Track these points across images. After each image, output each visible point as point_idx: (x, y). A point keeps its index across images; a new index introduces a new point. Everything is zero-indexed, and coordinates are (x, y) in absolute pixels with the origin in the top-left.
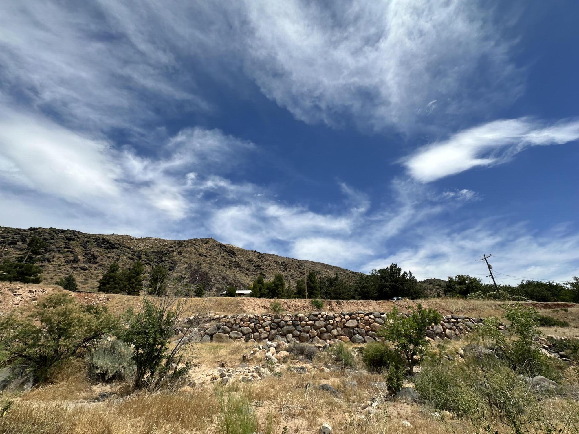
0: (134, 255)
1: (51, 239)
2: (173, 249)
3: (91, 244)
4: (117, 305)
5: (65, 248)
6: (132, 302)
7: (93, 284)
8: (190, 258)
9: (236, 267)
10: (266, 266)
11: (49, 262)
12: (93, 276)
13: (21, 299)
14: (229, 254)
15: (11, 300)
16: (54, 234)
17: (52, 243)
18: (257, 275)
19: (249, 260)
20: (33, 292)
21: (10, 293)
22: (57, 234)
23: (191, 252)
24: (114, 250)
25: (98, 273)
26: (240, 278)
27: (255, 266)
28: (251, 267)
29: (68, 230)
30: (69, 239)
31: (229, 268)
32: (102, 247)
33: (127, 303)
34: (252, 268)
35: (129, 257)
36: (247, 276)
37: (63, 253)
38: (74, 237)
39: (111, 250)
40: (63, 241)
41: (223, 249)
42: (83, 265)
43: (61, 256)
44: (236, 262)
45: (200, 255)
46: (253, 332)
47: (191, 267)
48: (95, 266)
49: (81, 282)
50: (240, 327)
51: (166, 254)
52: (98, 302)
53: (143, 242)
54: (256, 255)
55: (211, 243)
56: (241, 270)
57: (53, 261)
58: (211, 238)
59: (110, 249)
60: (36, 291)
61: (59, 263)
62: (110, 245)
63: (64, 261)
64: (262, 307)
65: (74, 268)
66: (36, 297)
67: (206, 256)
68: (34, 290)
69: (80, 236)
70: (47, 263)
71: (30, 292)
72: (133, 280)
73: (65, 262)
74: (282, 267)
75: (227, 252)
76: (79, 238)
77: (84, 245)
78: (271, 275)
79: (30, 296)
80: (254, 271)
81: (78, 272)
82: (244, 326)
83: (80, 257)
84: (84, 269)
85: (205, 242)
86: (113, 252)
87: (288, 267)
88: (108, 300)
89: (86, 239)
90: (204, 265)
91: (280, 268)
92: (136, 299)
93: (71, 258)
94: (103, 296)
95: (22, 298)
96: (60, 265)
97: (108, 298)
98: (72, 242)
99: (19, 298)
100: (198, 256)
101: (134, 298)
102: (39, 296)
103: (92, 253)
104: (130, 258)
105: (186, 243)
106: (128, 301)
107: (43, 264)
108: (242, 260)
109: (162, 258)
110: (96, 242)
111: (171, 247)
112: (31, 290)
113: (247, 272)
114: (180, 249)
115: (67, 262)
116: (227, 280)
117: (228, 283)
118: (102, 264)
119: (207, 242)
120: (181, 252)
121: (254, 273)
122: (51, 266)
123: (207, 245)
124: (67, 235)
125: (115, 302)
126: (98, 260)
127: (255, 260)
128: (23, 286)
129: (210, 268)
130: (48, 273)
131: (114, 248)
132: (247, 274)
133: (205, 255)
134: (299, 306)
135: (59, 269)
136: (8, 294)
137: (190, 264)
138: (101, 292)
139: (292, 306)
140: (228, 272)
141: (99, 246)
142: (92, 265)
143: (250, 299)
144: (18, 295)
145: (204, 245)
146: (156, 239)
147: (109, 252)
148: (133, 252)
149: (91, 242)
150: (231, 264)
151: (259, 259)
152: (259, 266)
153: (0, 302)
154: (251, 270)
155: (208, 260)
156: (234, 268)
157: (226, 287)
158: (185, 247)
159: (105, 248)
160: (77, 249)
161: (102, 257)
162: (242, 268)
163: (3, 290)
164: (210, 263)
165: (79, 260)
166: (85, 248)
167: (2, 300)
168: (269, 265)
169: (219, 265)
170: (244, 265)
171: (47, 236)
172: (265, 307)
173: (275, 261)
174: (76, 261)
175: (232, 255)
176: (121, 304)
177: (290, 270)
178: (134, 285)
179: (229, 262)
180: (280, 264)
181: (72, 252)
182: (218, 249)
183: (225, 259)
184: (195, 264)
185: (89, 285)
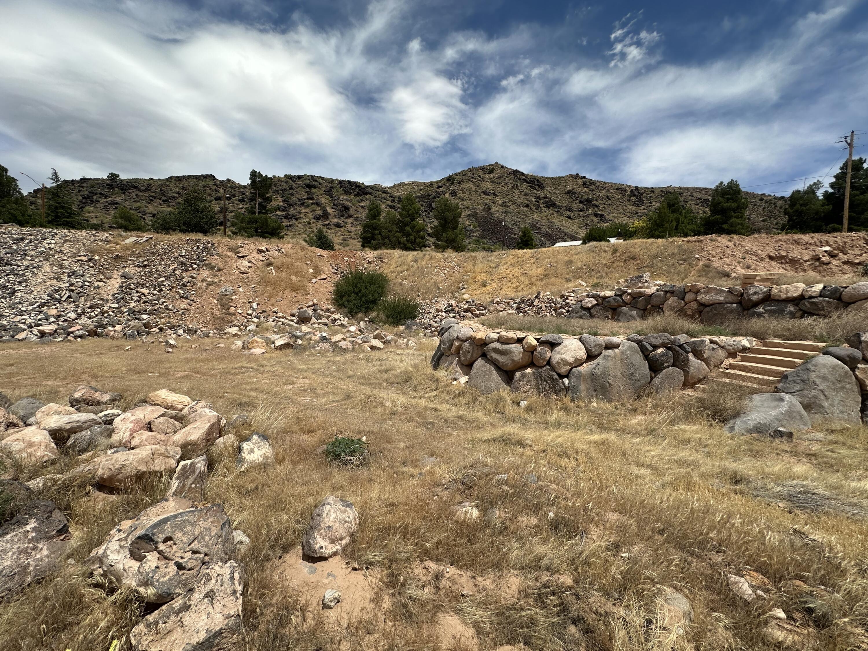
0: (394, 201)
1: (290, 189)
2: (443, 189)
3: (337, 191)
4: (399, 269)
5: (308, 199)
6: (424, 263)
7: (355, 245)
8: (470, 200)
9: (548, 207)
10: (602, 200)
11: (296, 219)
12: (352, 234)
13: (250, 265)
14: (530, 186)
15: (235, 266)
16: (291, 182)
17: (292, 195)
18: (588, 216)
19: (568, 193)
20: (264, 252)
21: (230, 254)
22: (294, 181)
23: (470, 190)
24: (367, 196)
25: (356, 230)
26: (558, 223)
27: (581, 202)
28: (574, 205)
29: (305, 175)
30: (309, 186)
31: (536, 209)
32: (351, 193)
33: (416, 266)
34: (576, 206)
35: (388, 205)
36: (570, 220)
37: (308, 206)
38: (314, 183)
39: (364, 197)
40: (303, 190)
41: (520, 179)
42: (336, 220)
43: (307, 210)
44: (546, 197)
45: (486, 193)
47: (476, 214)
48: (350, 221)
49: (341, 244)
51: (435, 198)
52: (366, 265)
53: (398, 190)
54: (580, 181)
55: (498, 171)
56: (558, 211)
57: (301, 218)
58: (496, 163)
59: (361, 195)
60: (268, 250)
61: (307, 220)
62: (360, 190)
63: (312, 217)
64: (771, 258)
65: (327, 225)
66: (271, 259)
67: (494, 194)
68: (264, 248)
69: (321, 181)
70: (294, 221)
71: (260, 251)
72: (408, 229)
73: (314, 218)
74: (634, 198)
75: (527, 182)
76: (320, 184)
77: (329, 192)
78: (614, 214)
79: (262, 258)
80: (581, 211)
81: (333, 231)
83: (329, 210)
84: (339, 226)
85: (488, 171)
86: (367, 200)
87: (646, 197)
88: (382, 261)
89: (329, 185)
90: (494, 209)
91: (629, 200)
92: (427, 257)
93: (320, 213)
94: (371, 255)
95: (250, 262)
96: (310, 223)
97: (380, 258)
98: (313, 190)
99: (245, 263)
100: (483, 195)
101: (425, 255)
102: (274, 258)
103: (341, 202)
104: (391, 207)
105: (458, 177)
106: (416, 261)
107: (290, 223)
108: (555, 194)
109: (431, 205)
110: (341, 187)
111: (439, 187)
112: (260, 248)
113: (569, 213)
114: (453, 188)
115: (317, 218)
116: (539, 229)
117: (541, 233)
118: (357, 217)
119: (491, 171)
120: (455, 192)
121: (581, 213)
122: (300, 225)
123: (491, 176)
124: (305, 182)
125: (394, 265)
126: (352, 211)
127: (579, 190)
128: (246, 242)
129: (505, 212)
130: (299, 234)
131: (366, 194)
132: (569, 217)
133: (492, 192)
135: (310, 228)
136: (229, 257)
137: (474, 209)
138: (367, 249)
140: (536, 217)
141: (347, 193)
142: (346, 221)
143: (720, 239)
144: (243, 257)
145: (487, 176)
146: (414, 183)
147: (362, 200)
148: (391, 197)
149: (336, 187)
150: (538, 202)
151: (586, 189)
152: (589, 201)
153: (219, 270)
154: (576, 209)
155: (499, 200)
156: (546, 209)
157: (540, 240)
158: (459, 183)
159: (355, 195)
160: (323, 199)
161: (355, 208)
162: (559, 206)
163: (220, 250)
164: (504, 205)
165: (330, 215)
166: (332, 197)
167: (221, 266)
168: (608, 197)
169: (519, 206)
170: (561, 201)
171: (285, 186)
172: (782, 257)
173: (617, 189)
174: (325, 216)
175: (536, 187)
176: (406, 267)
177: (651, 203)
178: (412, 237)
179: (534, 200)
180: (629, 193)
181: (318, 204)
182: (511, 179)
183: (526, 195)
184: (481, 208)
185: (351, 247)
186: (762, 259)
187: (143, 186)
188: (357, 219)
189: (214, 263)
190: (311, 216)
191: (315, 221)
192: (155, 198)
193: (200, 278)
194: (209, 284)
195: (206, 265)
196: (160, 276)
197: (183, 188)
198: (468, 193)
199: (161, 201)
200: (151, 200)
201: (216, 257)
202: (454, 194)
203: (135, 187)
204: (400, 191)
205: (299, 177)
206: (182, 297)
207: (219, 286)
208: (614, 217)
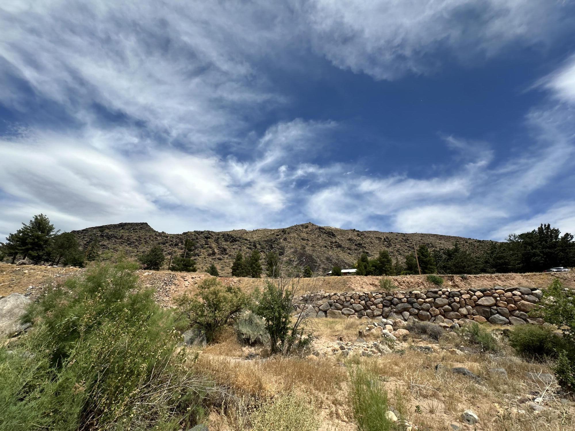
0: (251, 245)
1: (197, 239)
2: (279, 236)
3: (221, 240)
4: (246, 286)
5: (206, 244)
6: (257, 283)
7: (228, 270)
8: (294, 243)
9: (337, 247)
10: (368, 244)
11: (198, 256)
12: (227, 264)
13: (189, 284)
14: (328, 236)
15: (184, 284)
16: (197, 235)
17: (197, 242)
18: (359, 253)
19: (349, 240)
21: (181, 279)
22: (199, 235)
23: (294, 237)
25: (229, 262)
26: (343, 257)
27: (356, 245)
30: (207, 238)
31: (331, 249)
32: (228, 241)
33: (253, 284)
34: (353, 247)
35: (248, 247)
36: (350, 255)
37: (205, 248)
38: (209, 236)
39: (235, 243)
40: (203, 239)
41: (322, 232)
42: (219, 256)
43: (204, 251)
44: (336, 242)
45: (303, 239)
46: (365, 309)
47: (297, 251)
48: (226, 256)
49: (220, 269)
50: (351, 304)
51: (274, 241)
52: (233, 284)
53: (255, 234)
54: (356, 233)
55: (310, 227)
56: (343, 250)
57: (201, 255)
58: (310, 223)
59: (233, 242)
60: (195, 278)
61: (204, 256)
62: (233, 239)
64: (371, 284)
65: (214, 259)
66: (196, 281)
67: (308, 240)
69: (213, 234)
72: (254, 265)
74: (386, 243)
75: (326, 234)
76: (212, 236)
77: (217, 241)
78: (375, 252)
79: (193, 281)
80: (356, 250)
81: (217, 262)
82: (355, 303)
83: (216, 251)
84: (220, 259)
85: (305, 227)
86: (236, 244)
87: (393, 242)
89: (217, 236)
90: (307, 248)
91: (383, 244)
92: (259, 281)
93: (211, 252)
94: (236, 279)
95: (189, 282)
96: (205, 258)
97: (239, 281)
98: (209, 240)
99: (187, 283)
100: (301, 240)
102: (198, 281)
103: (222, 246)
105: (288, 230)
106: (254, 282)
107: (195, 258)
108: (342, 240)
109: (272, 245)
110: (223, 237)
111: (277, 235)
113: (349, 251)
114: (285, 236)
116: (331, 260)
117: (332, 263)
119: (307, 227)
122: (200, 259)
123: (307, 229)
124: (205, 235)
125: (245, 284)
126: (228, 251)
127: (355, 238)
128: (187, 274)
129: (313, 251)
130: (200, 264)
131: (236, 241)
132: (349, 253)
133: (306, 239)
134: (412, 283)
135: (205, 261)
137: (296, 248)
138: (234, 276)
139: (404, 282)
140: (330, 253)
141: (226, 241)
142: (224, 256)
143: (357, 277)
144: (186, 280)
145: (304, 230)
146: (265, 230)
147: (234, 245)
148: (250, 242)
149: (220, 238)
150: (332, 245)
151: (359, 238)
152: (360, 244)
153: (178, 286)
154: (353, 249)
155: (310, 243)
156: (336, 249)
157: (331, 267)
158: (289, 234)
159: (230, 242)
160: (213, 245)
161: (230, 249)
162: (344, 247)
163: (178, 278)
164: (313, 246)
165: (216, 253)
166: (218, 243)
167: (179, 284)
168: (371, 242)
169: (321, 247)
170: (345, 244)
171: (194, 237)
172: (373, 284)
173: (376, 238)
174: (214, 254)
175: (332, 236)
176: (249, 285)
177: (395, 245)
178: (255, 269)
179: (329, 243)
180: (383, 240)
181: (210, 248)
182: (317, 232)
183: (325, 240)
184: (300, 248)
185: (225, 271)
186: (368, 285)
187: (119, 236)
188: (230, 255)
189: (176, 283)
190: (206, 254)
191: (208, 256)
192: (124, 242)
193: (172, 289)
194: (175, 291)
195: (173, 284)
196: (158, 288)
197: (139, 237)
198: (293, 239)
199: (126, 244)
200: (122, 244)
201: (177, 280)
202: (285, 239)
203: (115, 237)
204: (257, 234)
205: (202, 232)
206: (166, 296)
207: (179, 292)
208: (374, 253)
